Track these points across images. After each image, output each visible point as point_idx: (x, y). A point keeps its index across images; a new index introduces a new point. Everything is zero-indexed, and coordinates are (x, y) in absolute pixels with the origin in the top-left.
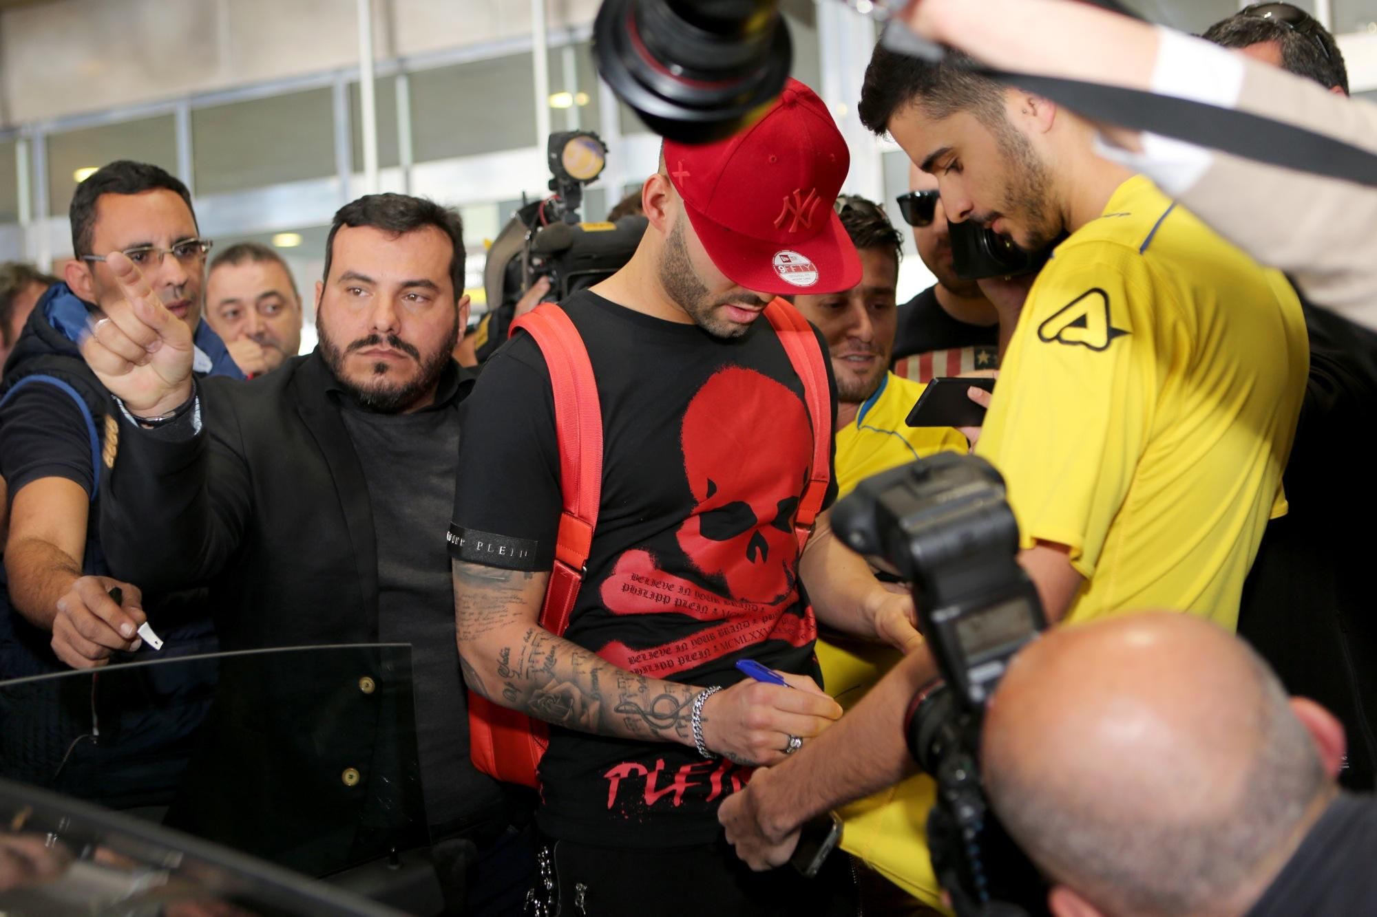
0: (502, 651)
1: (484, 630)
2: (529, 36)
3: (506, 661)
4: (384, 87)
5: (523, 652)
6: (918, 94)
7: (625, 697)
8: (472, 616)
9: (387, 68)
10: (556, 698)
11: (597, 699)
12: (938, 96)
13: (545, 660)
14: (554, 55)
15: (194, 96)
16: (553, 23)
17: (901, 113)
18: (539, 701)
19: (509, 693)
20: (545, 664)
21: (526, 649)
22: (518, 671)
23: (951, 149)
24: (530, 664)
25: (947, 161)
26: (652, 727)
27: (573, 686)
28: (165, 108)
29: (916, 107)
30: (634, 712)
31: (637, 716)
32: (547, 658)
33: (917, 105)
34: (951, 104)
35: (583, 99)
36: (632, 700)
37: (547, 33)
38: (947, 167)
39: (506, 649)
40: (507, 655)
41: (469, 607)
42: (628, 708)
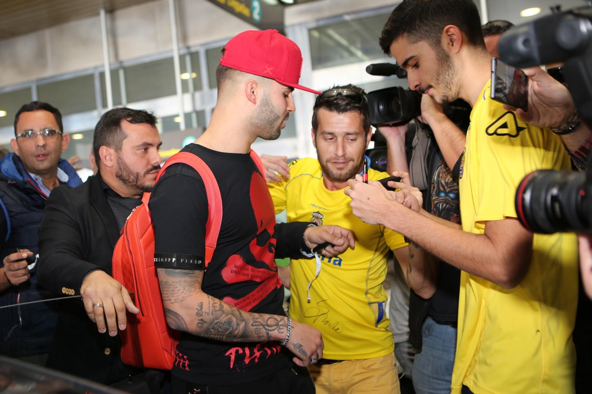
0: (199, 304)
1: (188, 296)
2: (172, 51)
3: (202, 308)
4: (114, 74)
5: (209, 303)
6: (405, 33)
7: (255, 319)
8: (179, 291)
9: (115, 66)
10: (225, 323)
11: (244, 321)
12: (414, 34)
13: (219, 306)
14: (182, 58)
15: (38, 80)
16: (181, 45)
17: (397, 41)
18: (216, 326)
19: (200, 325)
20: (219, 307)
21: (210, 302)
22: (208, 312)
23: (416, 56)
24: (213, 308)
25: (413, 62)
26: (267, 331)
27: (232, 316)
28: (27, 86)
29: (404, 38)
30: (259, 325)
31: (261, 327)
32: (219, 305)
33: (405, 37)
34: (419, 38)
35: (194, 75)
36: (258, 320)
37: (179, 49)
38: (413, 65)
39: (201, 303)
40: (202, 305)
41: (177, 287)
42: (256, 324)
